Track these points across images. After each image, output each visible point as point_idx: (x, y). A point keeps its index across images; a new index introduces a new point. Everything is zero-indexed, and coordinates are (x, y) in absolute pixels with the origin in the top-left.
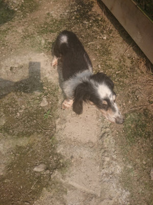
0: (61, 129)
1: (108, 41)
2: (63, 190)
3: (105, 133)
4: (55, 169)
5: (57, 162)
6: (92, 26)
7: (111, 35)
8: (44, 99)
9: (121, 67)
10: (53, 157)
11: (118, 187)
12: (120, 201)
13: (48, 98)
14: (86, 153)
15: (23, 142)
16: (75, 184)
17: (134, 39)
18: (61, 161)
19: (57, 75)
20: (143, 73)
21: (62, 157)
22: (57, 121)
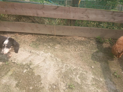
0: (17, 61)
3: (30, 51)
4: (29, 67)
10: (25, 66)
11: (47, 54)
12: (50, 55)
14: (32, 57)
16: (38, 63)
17: (7, 31)
18: (28, 64)
20: (20, 36)
22: (13, 61)
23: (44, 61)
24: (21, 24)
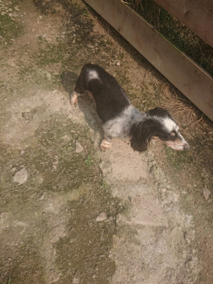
0: (109, 173)
1: (123, 67)
2: (132, 232)
3: (152, 167)
4: (117, 213)
5: (116, 206)
6: (99, 50)
7: (124, 60)
8: (78, 144)
9: (145, 95)
10: (110, 203)
11: (181, 214)
12: (187, 226)
13: (81, 142)
14: (141, 190)
15: (74, 195)
16: (142, 223)
18: (120, 204)
19: (82, 114)
20: (168, 98)
21: (120, 201)
22: (101, 166)
23: (159, 230)
24: (196, 71)
